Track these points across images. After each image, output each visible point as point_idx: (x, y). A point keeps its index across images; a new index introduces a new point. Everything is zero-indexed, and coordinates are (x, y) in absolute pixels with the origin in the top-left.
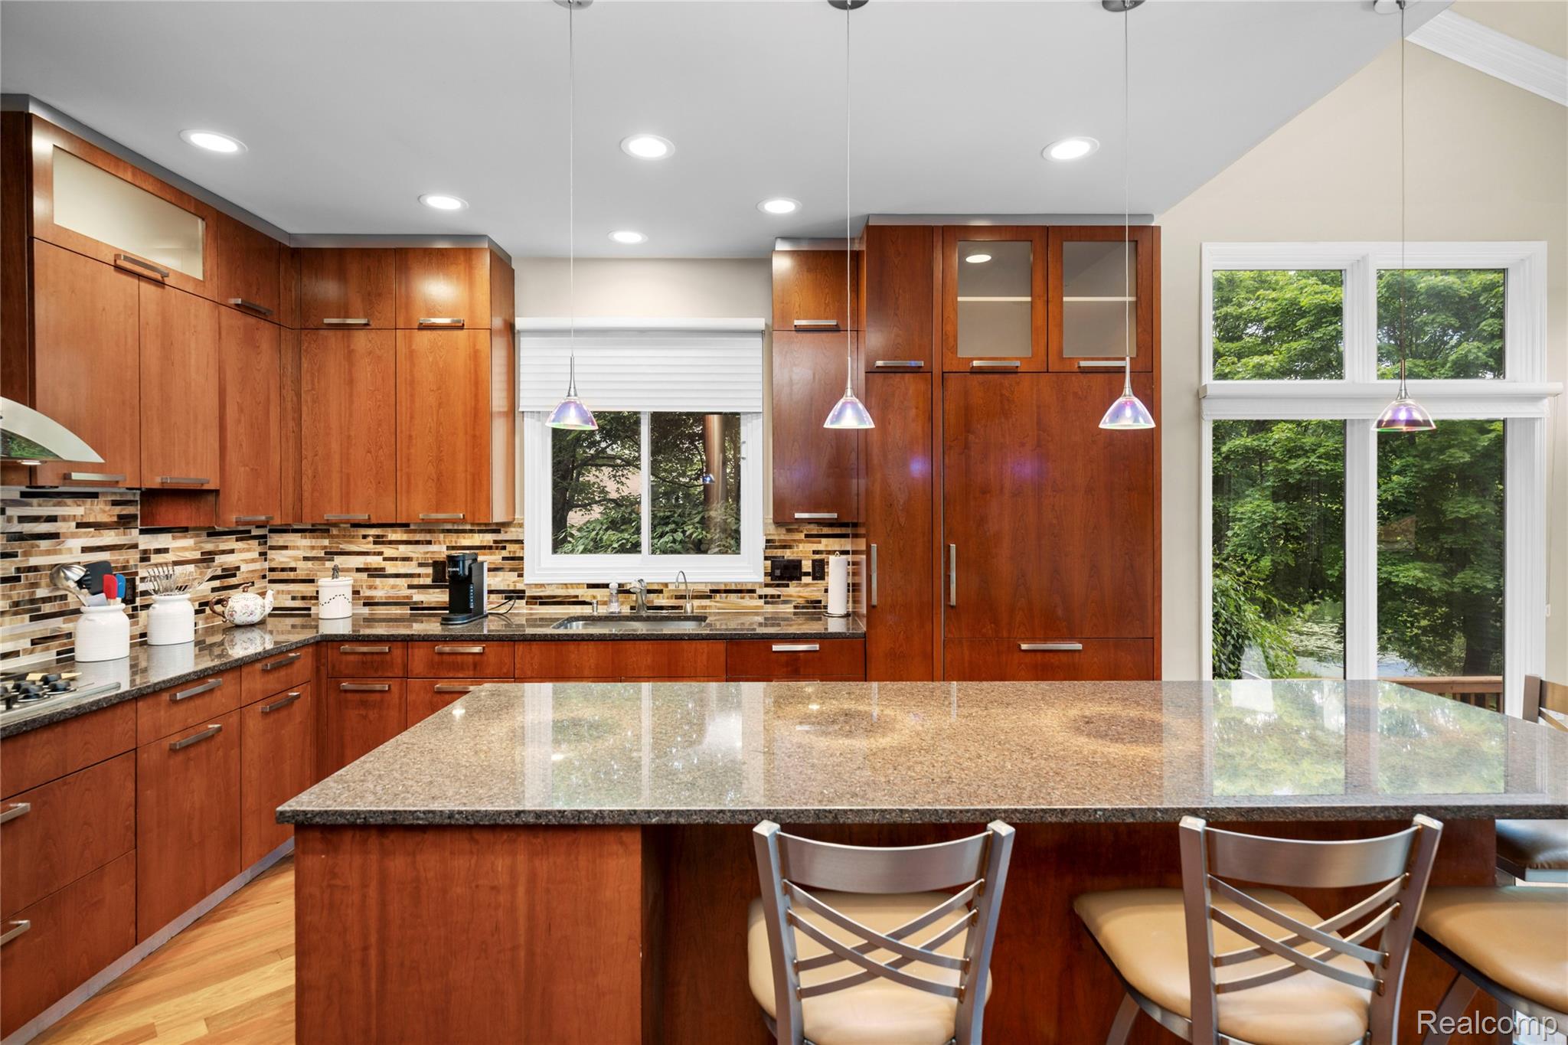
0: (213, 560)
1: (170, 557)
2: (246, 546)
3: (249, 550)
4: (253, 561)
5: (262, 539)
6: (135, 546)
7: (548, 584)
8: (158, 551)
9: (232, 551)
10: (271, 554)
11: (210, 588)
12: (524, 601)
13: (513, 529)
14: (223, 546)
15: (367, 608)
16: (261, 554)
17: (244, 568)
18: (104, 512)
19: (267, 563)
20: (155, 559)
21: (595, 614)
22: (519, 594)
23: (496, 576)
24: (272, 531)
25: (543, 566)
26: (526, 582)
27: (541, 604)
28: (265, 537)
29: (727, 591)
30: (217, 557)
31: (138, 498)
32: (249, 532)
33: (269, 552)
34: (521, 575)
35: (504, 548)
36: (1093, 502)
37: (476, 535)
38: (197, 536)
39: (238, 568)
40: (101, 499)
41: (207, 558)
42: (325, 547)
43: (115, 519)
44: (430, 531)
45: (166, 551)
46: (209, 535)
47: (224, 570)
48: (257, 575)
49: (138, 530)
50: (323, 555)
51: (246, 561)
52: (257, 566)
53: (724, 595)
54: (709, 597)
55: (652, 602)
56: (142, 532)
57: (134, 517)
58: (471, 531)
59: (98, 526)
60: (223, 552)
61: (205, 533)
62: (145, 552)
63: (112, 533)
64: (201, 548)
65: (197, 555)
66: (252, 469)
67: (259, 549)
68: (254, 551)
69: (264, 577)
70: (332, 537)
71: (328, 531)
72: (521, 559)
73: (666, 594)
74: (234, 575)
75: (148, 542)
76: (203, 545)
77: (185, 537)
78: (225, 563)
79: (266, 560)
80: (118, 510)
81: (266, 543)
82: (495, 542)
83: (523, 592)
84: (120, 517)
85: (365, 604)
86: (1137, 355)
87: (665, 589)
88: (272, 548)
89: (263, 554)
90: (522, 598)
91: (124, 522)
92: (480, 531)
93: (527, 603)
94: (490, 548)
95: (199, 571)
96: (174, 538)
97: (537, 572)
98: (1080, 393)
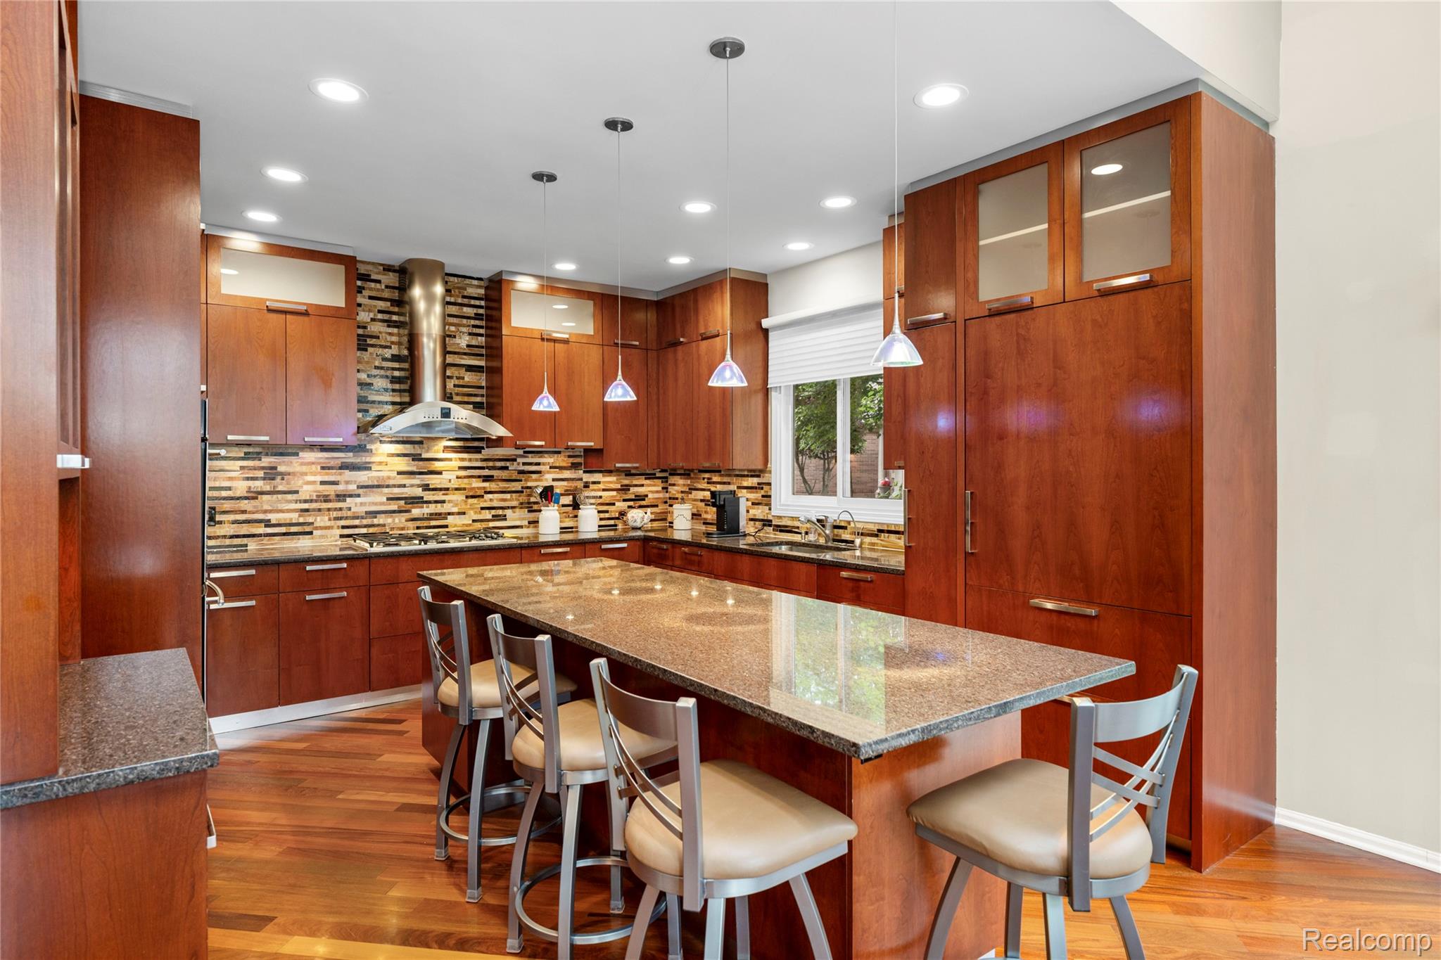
0: (629, 490)
1: (601, 486)
2: (652, 483)
3: (654, 485)
4: (657, 492)
5: (665, 479)
6: (581, 479)
7: (784, 517)
8: (594, 483)
9: (642, 485)
10: (670, 489)
11: (626, 506)
12: (772, 528)
13: (766, 475)
14: (635, 482)
15: (704, 526)
16: (663, 488)
17: (650, 496)
18: (564, 461)
19: (668, 494)
20: (592, 486)
21: (803, 541)
22: (767, 523)
23: (758, 509)
24: (671, 474)
25: (782, 503)
26: (773, 514)
27: (781, 531)
28: (666, 478)
29: (890, 532)
30: (631, 488)
31: (582, 454)
32: (655, 474)
33: (669, 487)
34: (770, 509)
35: (762, 488)
36: (1115, 446)
37: (750, 478)
38: (619, 475)
39: (647, 496)
40: (562, 454)
41: (625, 489)
42: (689, 485)
43: (570, 465)
44: (729, 475)
45: (599, 483)
46: (626, 475)
47: (636, 496)
48: (660, 501)
49: (582, 471)
50: (687, 490)
51: (652, 492)
52: (661, 495)
53: (887, 535)
54: (876, 536)
55: (840, 536)
56: (585, 472)
57: (580, 464)
58: (747, 476)
59: (561, 468)
60: (636, 486)
61: (624, 474)
62: (586, 482)
63: (568, 472)
64: (621, 482)
65: (619, 486)
66: (626, 437)
67: (662, 485)
68: (658, 486)
69: (666, 502)
70: (691, 478)
71: (689, 475)
72: (770, 496)
73: (849, 530)
74: (644, 500)
75: (587, 478)
76: (622, 481)
77: (611, 476)
78: (637, 492)
79: (667, 492)
80: (571, 460)
81: (667, 482)
82: (759, 484)
83: (771, 521)
84: (572, 464)
85: (704, 523)
86: (1172, 262)
87: (849, 526)
88: (670, 485)
89: (665, 489)
90: (770, 526)
91: (575, 466)
92: (752, 476)
93: (774, 530)
94: (756, 488)
95: (619, 495)
96: (603, 476)
97: (778, 507)
98: (1100, 320)
